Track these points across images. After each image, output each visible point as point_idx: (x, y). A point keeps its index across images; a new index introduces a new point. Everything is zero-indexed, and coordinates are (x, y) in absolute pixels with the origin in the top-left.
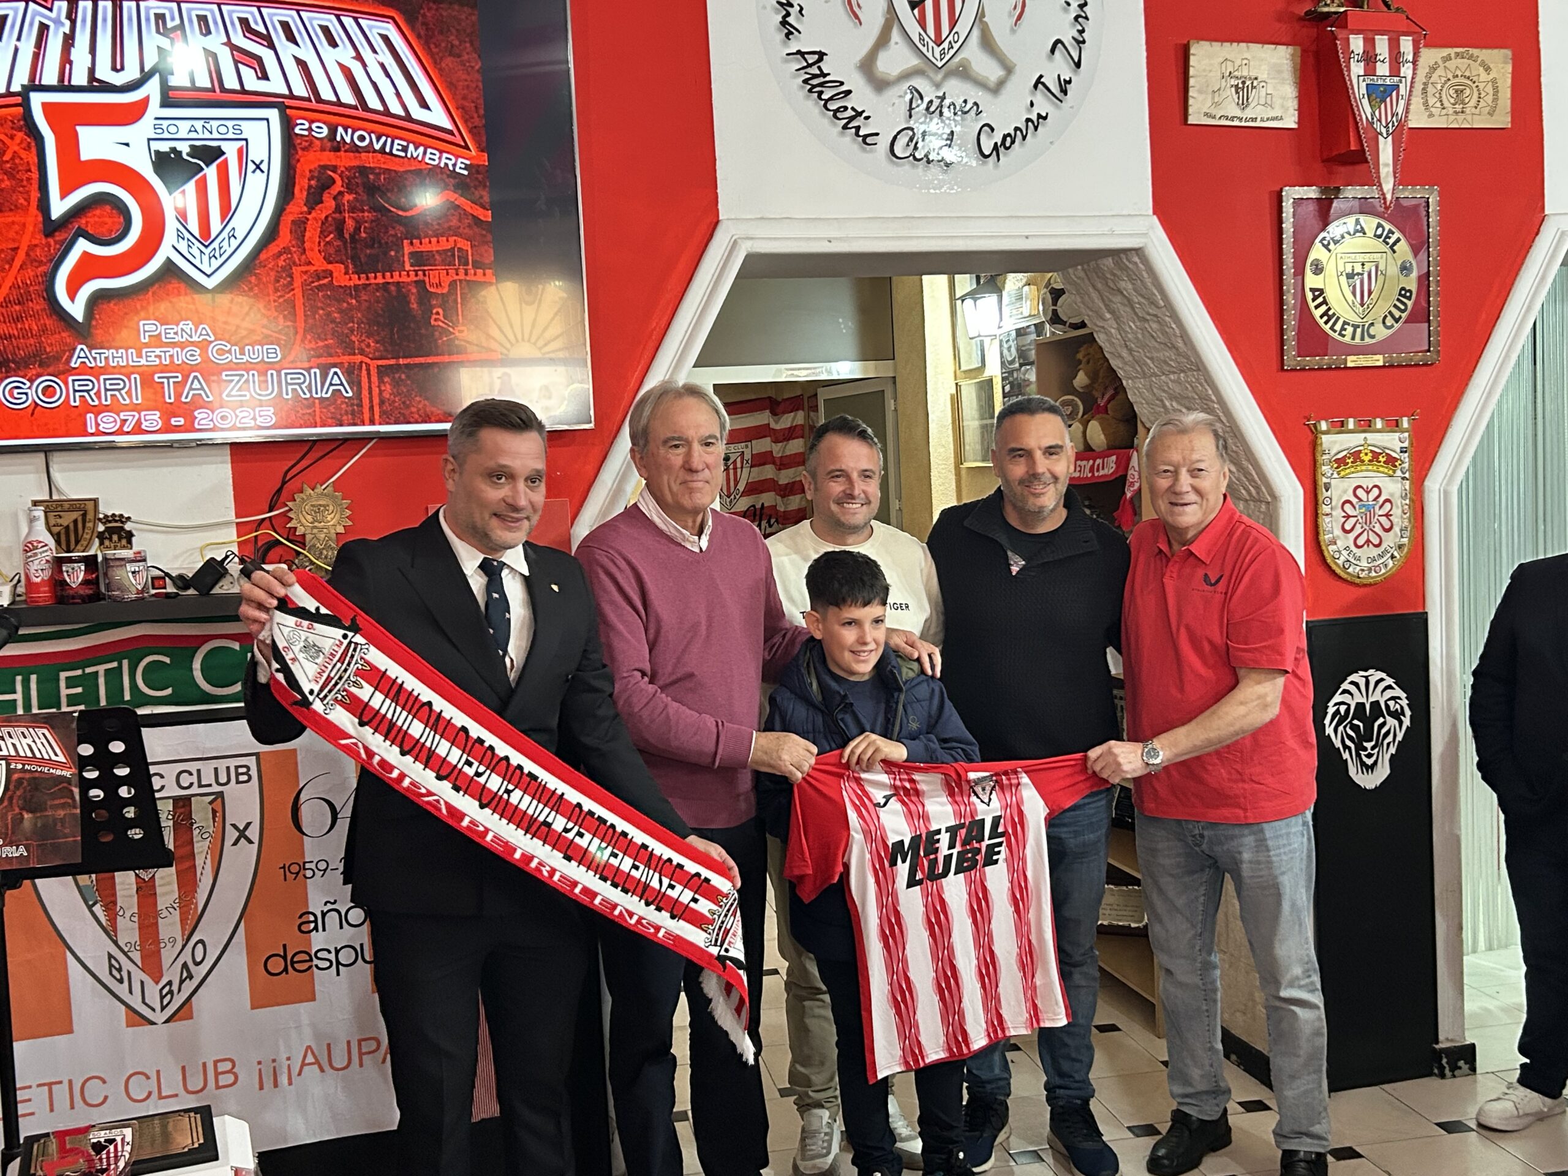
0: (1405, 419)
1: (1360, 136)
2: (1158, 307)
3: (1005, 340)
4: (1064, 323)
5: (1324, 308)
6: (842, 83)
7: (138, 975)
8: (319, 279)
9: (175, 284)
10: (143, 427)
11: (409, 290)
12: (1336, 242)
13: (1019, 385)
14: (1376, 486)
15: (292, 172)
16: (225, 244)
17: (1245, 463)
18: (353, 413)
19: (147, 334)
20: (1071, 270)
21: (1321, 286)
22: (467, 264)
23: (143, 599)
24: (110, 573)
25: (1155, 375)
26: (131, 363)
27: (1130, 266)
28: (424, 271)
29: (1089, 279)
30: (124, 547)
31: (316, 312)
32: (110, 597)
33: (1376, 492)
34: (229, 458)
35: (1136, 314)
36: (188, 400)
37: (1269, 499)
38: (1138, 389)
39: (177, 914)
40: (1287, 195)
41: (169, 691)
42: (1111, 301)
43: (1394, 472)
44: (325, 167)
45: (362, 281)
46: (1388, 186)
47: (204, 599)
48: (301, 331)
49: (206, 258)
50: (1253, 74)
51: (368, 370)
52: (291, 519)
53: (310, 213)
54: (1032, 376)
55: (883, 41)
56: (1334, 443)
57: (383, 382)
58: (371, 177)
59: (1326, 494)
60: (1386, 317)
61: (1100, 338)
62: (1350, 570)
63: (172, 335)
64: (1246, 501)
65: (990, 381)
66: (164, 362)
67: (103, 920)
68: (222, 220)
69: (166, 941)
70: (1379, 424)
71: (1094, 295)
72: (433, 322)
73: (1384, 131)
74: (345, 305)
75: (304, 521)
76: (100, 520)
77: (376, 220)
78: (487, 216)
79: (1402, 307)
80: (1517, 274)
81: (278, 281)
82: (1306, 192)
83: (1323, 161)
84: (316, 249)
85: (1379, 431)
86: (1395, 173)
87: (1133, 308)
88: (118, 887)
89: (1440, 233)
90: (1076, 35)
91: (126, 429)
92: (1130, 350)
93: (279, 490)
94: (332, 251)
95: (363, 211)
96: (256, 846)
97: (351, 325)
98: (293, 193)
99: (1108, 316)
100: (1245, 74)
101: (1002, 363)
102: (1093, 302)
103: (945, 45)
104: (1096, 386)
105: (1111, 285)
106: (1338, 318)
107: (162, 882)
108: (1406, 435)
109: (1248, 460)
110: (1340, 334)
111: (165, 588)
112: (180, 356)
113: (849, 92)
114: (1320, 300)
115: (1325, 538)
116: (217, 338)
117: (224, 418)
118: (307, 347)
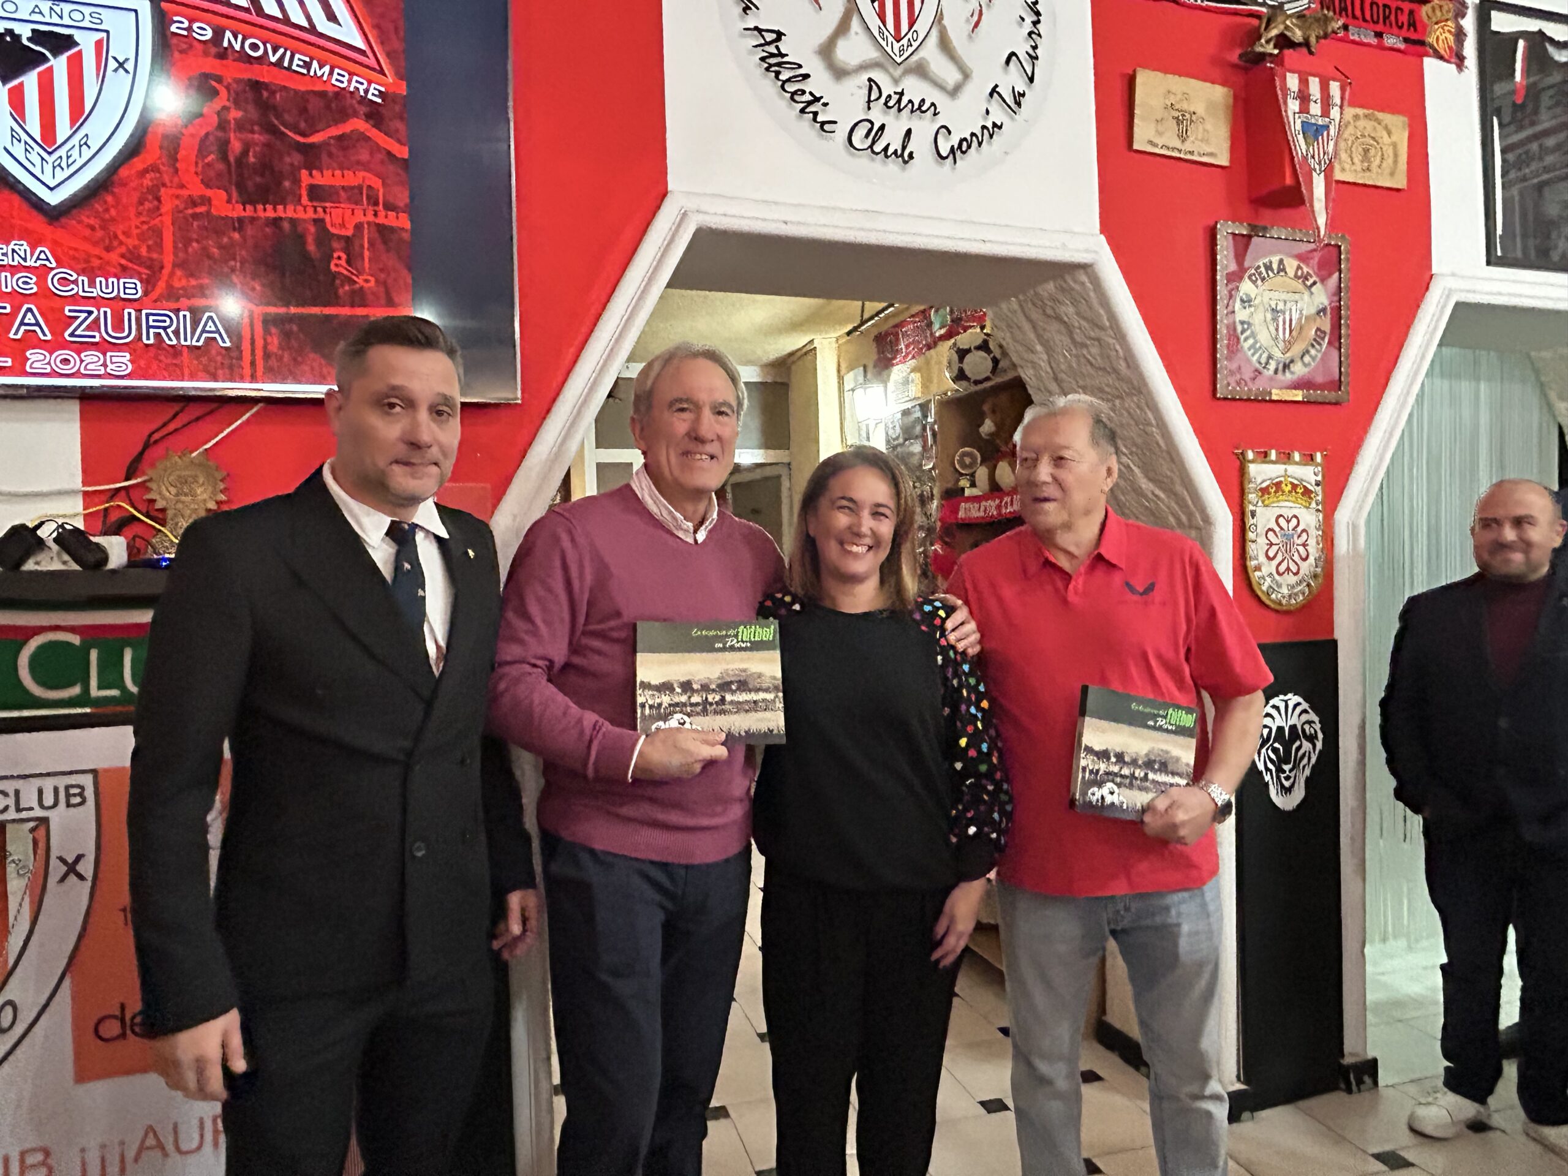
0: (1318, 454)
1: (1295, 171)
5: (1251, 341)
6: (800, 66)
8: (194, 206)
9: (6, 194)
11: (306, 229)
12: (1262, 279)
14: (1295, 516)
16: (75, 153)
18: (231, 367)
20: (1003, 305)
21: (1249, 320)
22: (376, 204)
27: (1077, 287)
28: (325, 208)
31: (189, 245)
33: (1294, 522)
34: (77, 416)
35: (1074, 341)
36: (19, 336)
37: (1203, 523)
40: (1221, 228)
43: (1310, 503)
44: (206, 75)
45: (249, 213)
46: (1321, 220)
47: (15, 577)
48: (168, 265)
49: (48, 168)
50: (1192, 110)
51: (252, 318)
52: (151, 490)
55: (843, 28)
56: (1260, 472)
57: (270, 334)
58: (265, 94)
59: (1252, 521)
68: (71, 127)
70: (1297, 456)
71: (1027, 326)
72: (333, 268)
73: (1317, 167)
74: (226, 239)
75: (166, 493)
77: (267, 145)
78: (404, 152)
79: (1315, 348)
81: (142, 204)
82: (1238, 228)
83: (1250, 201)
84: (193, 169)
85: (1297, 463)
86: (1327, 209)
87: (1072, 335)
90: (1031, 52)
93: (140, 456)
94: (212, 174)
95: (252, 132)
96: (89, 883)
97: (232, 263)
99: (1039, 348)
100: (1185, 107)
102: (1024, 333)
103: (905, 41)
106: (1263, 352)
108: (1320, 468)
109: (1183, 485)
110: (1267, 367)
112: (10, 283)
113: (806, 76)
114: (1248, 333)
115: (1252, 564)
116: (60, 265)
117: (66, 361)
118: (175, 284)
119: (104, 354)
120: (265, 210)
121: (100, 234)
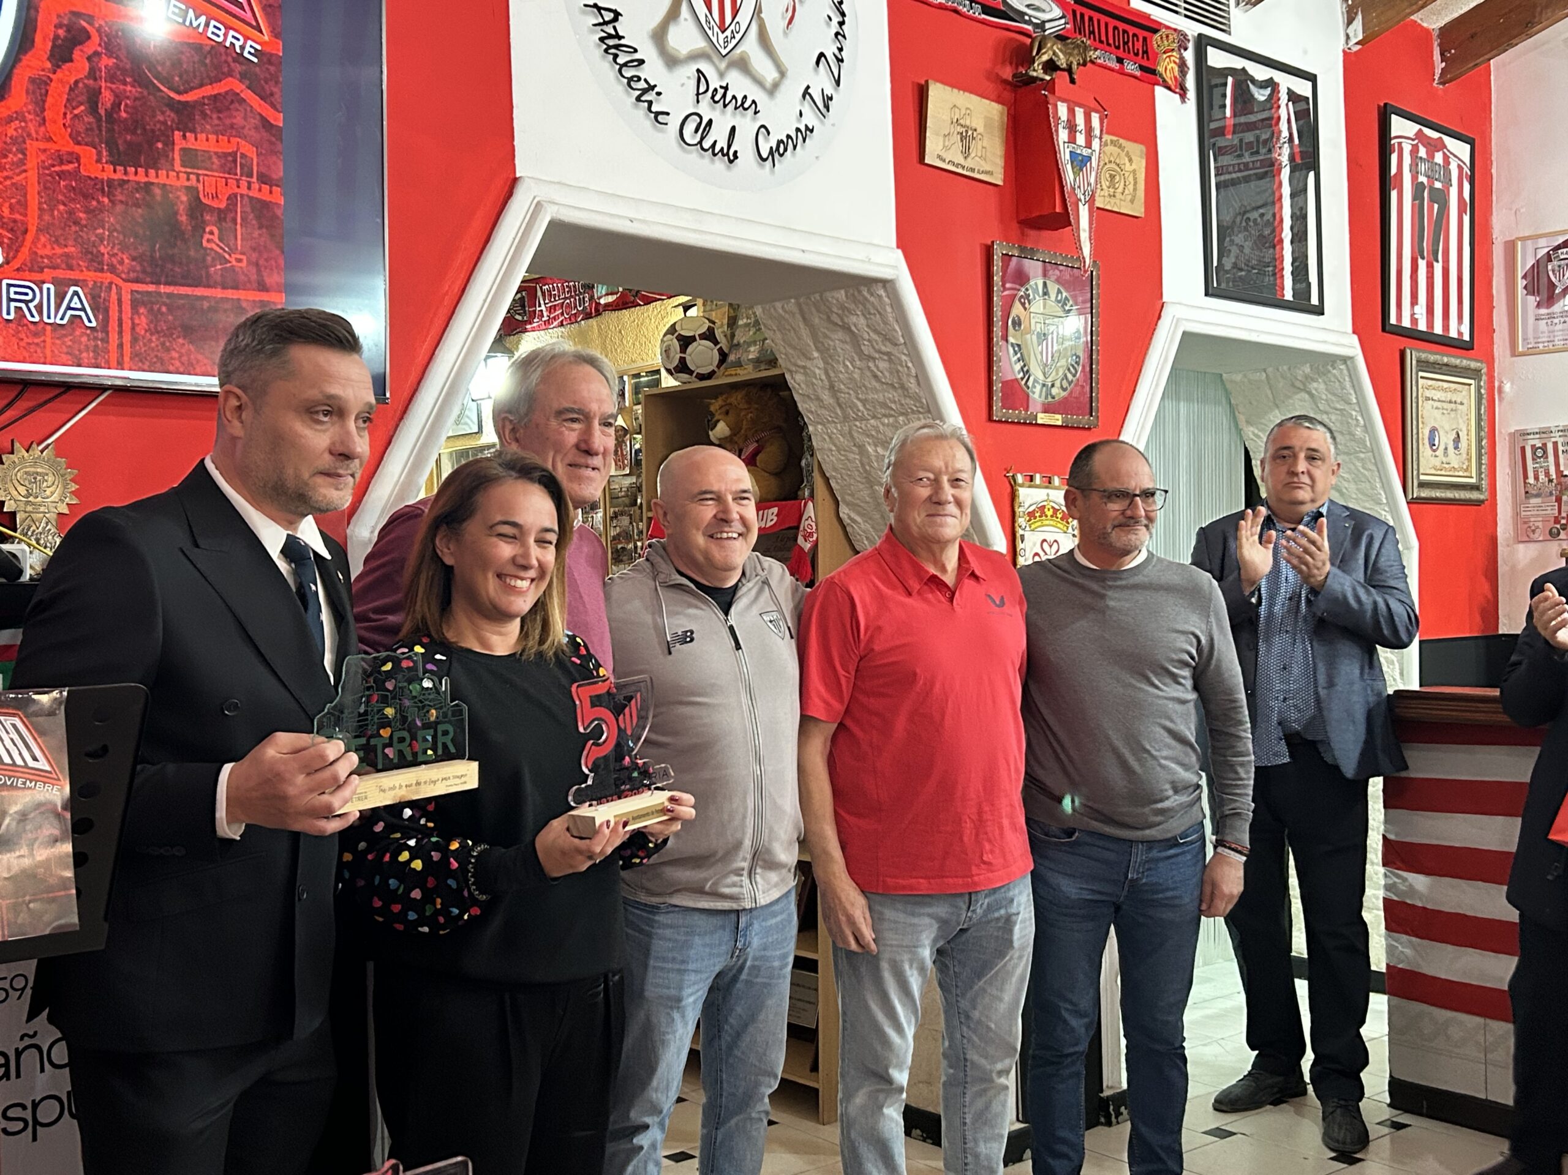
1: (1065, 200)
2: (896, 345)
4: (691, 372)
5: (1020, 362)
6: (636, 51)
8: (61, 163)
11: (178, 198)
12: (1030, 302)
14: (1055, 541)
15: (32, 12)
18: (95, 349)
20: (779, 304)
21: (1019, 342)
22: (251, 176)
25: (862, 419)
27: (872, 299)
28: (198, 175)
31: (56, 207)
33: (1056, 545)
35: (861, 352)
38: (830, 435)
40: (998, 249)
43: (1067, 528)
44: (78, 15)
45: (119, 176)
46: (1086, 251)
48: (33, 229)
51: (119, 294)
53: (54, 72)
55: (673, 14)
56: (1028, 496)
58: (138, 40)
59: (1023, 545)
60: (1062, 379)
70: (1057, 479)
71: (804, 332)
72: (205, 243)
73: (1083, 197)
74: (94, 203)
75: (15, 493)
77: (140, 100)
78: (278, 118)
79: (1074, 372)
80: (1146, 354)
81: (6, 157)
82: (1011, 249)
83: (1018, 222)
84: (60, 121)
85: (1058, 487)
86: (1090, 239)
87: (858, 346)
90: (837, 52)
92: (835, 393)
94: (81, 128)
95: (125, 83)
97: (100, 231)
98: (33, 41)
99: (816, 354)
100: (968, 123)
102: (800, 339)
103: (728, 33)
106: (1031, 375)
110: (1032, 391)
113: (642, 62)
114: (1018, 354)
118: (40, 252)
120: (136, 173)
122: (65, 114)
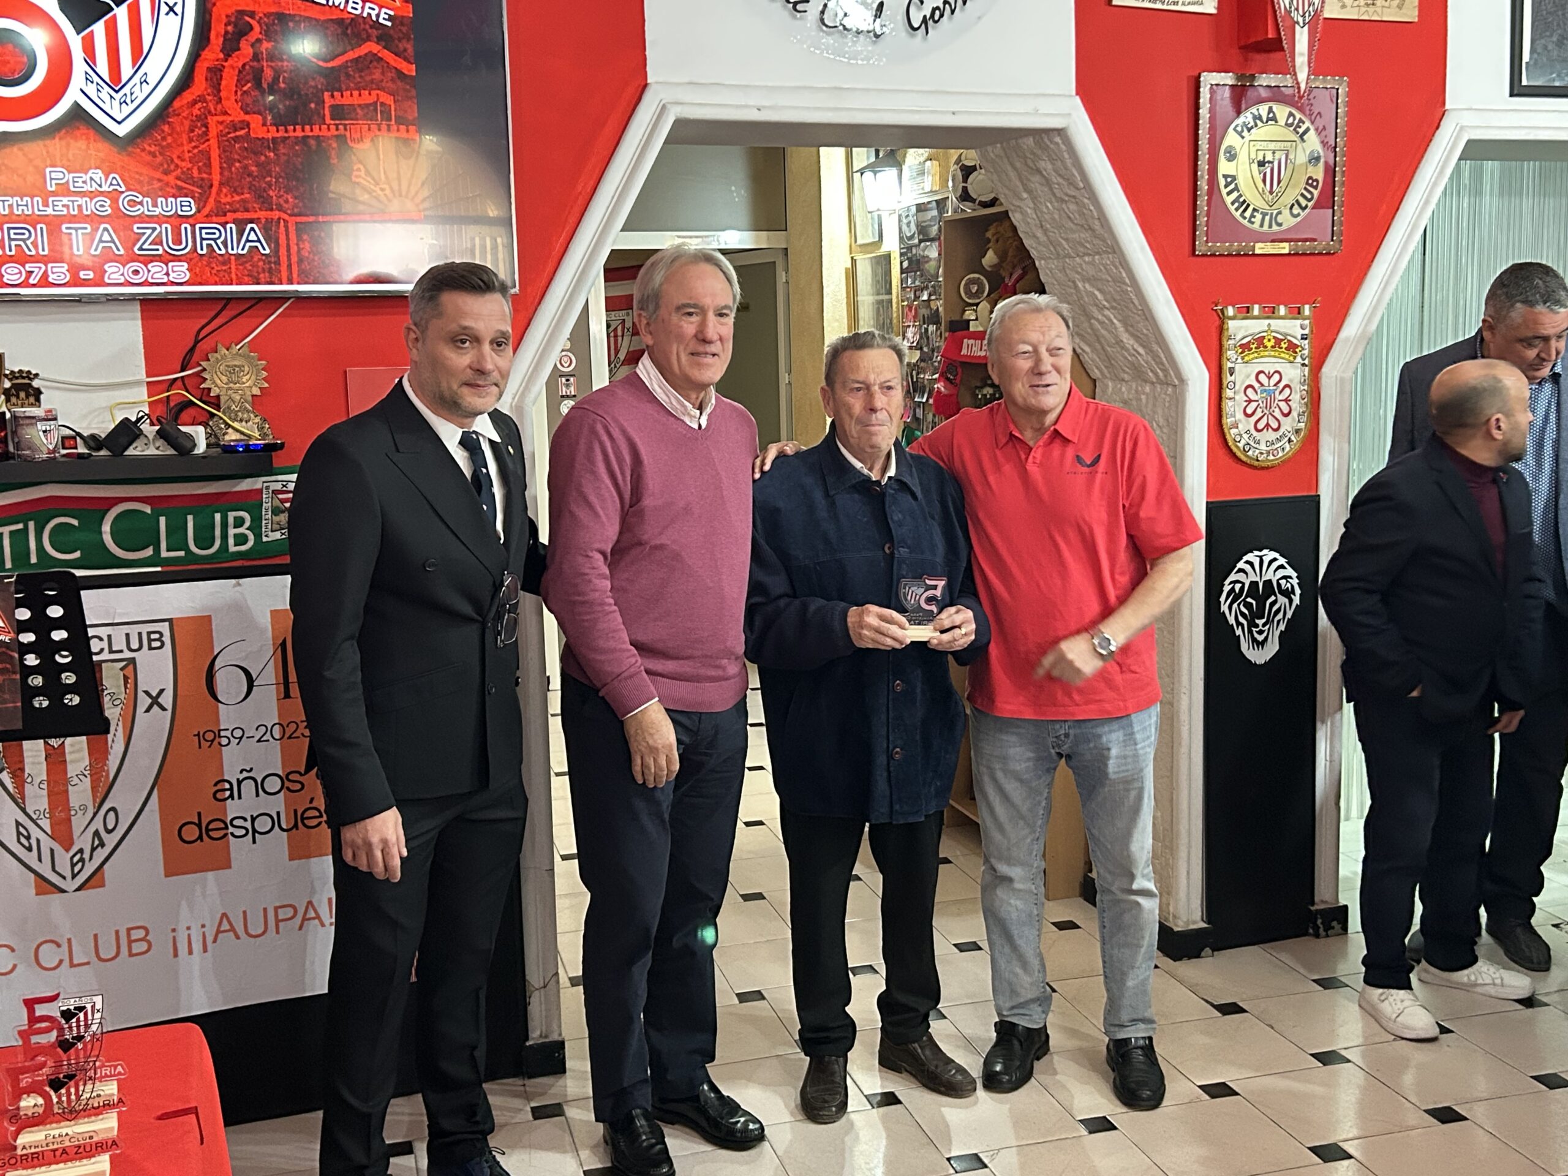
0: (1307, 307)
1: (1277, 25)
2: (1078, 189)
3: (904, 215)
4: (973, 201)
5: (1235, 195)
7: (47, 843)
8: (235, 130)
9: (83, 130)
10: (50, 280)
11: (330, 145)
12: (1249, 130)
13: (918, 261)
14: (1277, 372)
15: (207, 16)
16: (137, 89)
17: (1156, 347)
18: (270, 270)
19: (54, 182)
20: (989, 148)
21: (1233, 173)
22: (390, 120)
23: (55, 458)
24: (19, 430)
25: (1070, 257)
26: (37, 212)
27: (1052, 146)
28: (345, 125)
29: (1008, 158)
30: (32, 405)
31: (233, 164)
32: (19, 456)
34: (139, 315)
35: (1054, 194)
36: (98, 253)
37: (1176, 382)
38: (1051, 270)
39: (87, 781)
40: (1205, 80)
41: (77, 554)
42: (1029, 180)
43: (1295, 358)
44: (241, 13)
45: (281, 134)
46: (1302, 75)
47: (118, 459)
48: (216, 183)
49: (116, 104)
51: (286, 227)
52: (205, 379)
53: (226, 60)
54: (933, 252)
56: (1240, 329)
57: (302, 240)
58: (291, 24)
59: (1229, 379)
60: (1293, 205)
61: (1016, 218)
62: (1250, 453)
63: (80, 184)
64: (1153, 383)
65: (888, 257)
66: (72, 213)
67: (10, 787)
68: (134, 66)
69: (77, 808)
70: (1282, 310)
71: (1012, 174)
72: (353, 179)
73: (1301, 20)
74: (263, 158)
75: (218, 382)
76: (6, 376)
77: (295, 70)
78: (411, 70)
79: (1309, 196)
80: (1417, 168)
81: (193, 131)
82: (1222, 78)
83: (1240, 48)
84: (233, 98)
85: (1282, 318)
86: (1309, 63)
87: (1051, 189)
88: (25, 754)
89: (1348, 124)
91: (31, 281)
92: (1045, 232)
93: (192, 350)
94: (249, 101)
95: (281, 59)
96: (169, 713)
97: (268, 179)
98: (208, 39)
99: (1025, 195)
101: (901, 239)
102: (1010, 181)
104: (1004, 265)
105: (1031, 164)
106: (1248, 205)
107: (72, 749)
108: (1307, 322)
109: (1158, 343)
110: (1250, 221)
111: (76, 448)
112: (90, 206)
114: (1232, 186)
115: (1228, 421)
116: (128, 189)
117: (136, 272)
118: (223, 201)
119: (167, 265)
120: (295, 130)
121: (160, 159)
122: (236, 92)
